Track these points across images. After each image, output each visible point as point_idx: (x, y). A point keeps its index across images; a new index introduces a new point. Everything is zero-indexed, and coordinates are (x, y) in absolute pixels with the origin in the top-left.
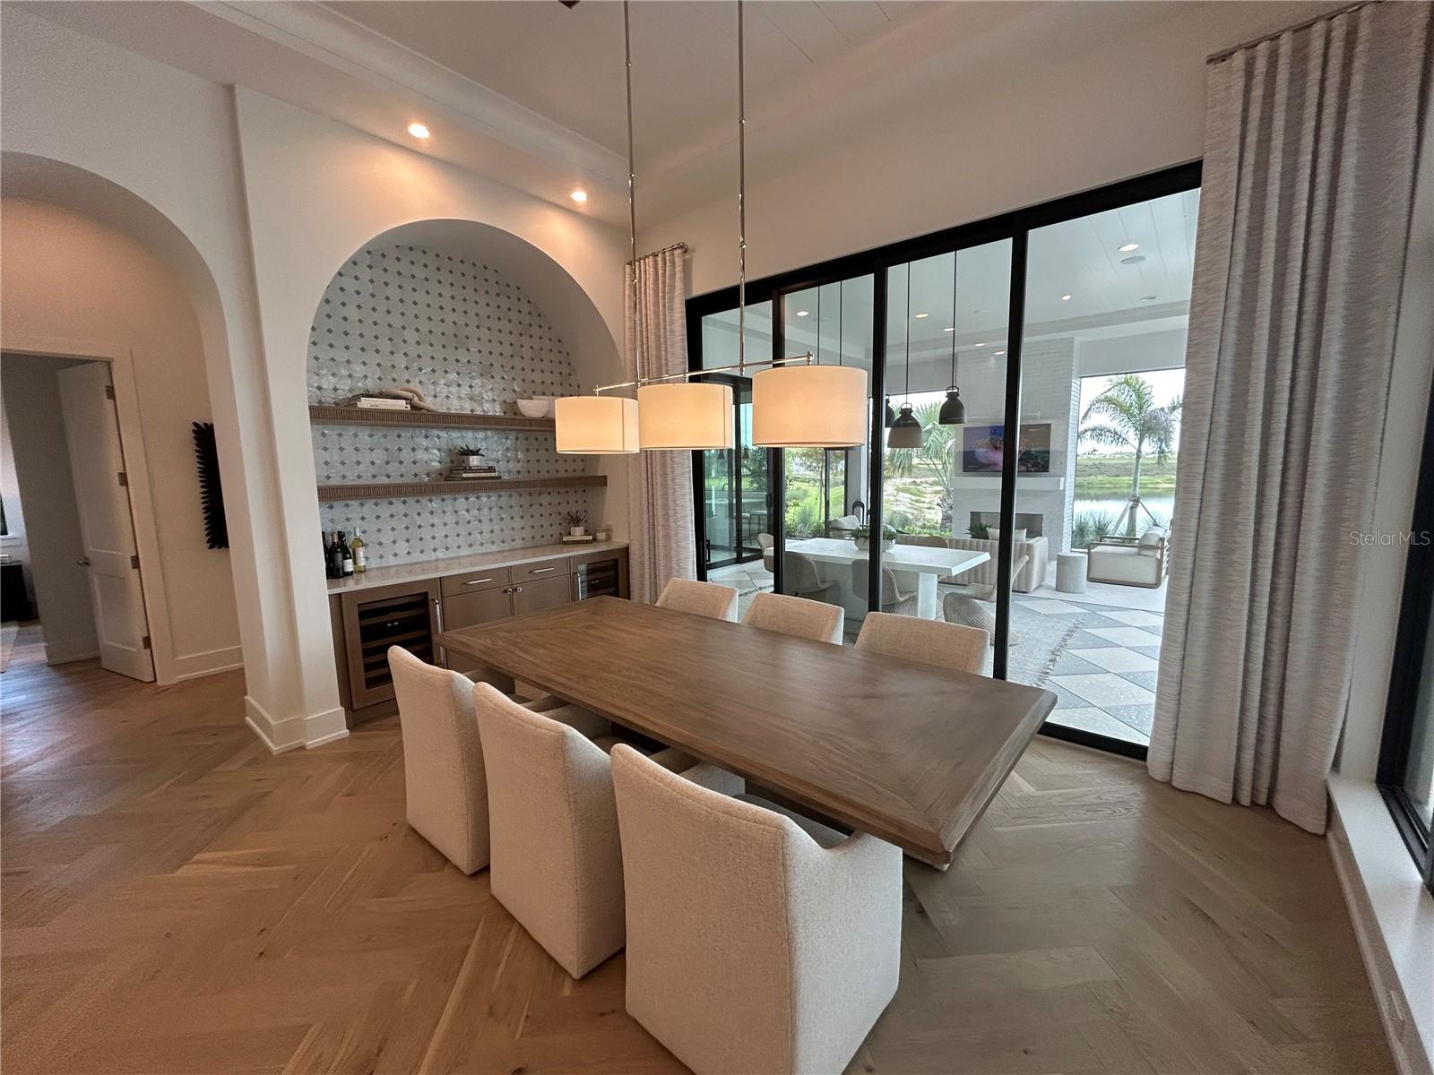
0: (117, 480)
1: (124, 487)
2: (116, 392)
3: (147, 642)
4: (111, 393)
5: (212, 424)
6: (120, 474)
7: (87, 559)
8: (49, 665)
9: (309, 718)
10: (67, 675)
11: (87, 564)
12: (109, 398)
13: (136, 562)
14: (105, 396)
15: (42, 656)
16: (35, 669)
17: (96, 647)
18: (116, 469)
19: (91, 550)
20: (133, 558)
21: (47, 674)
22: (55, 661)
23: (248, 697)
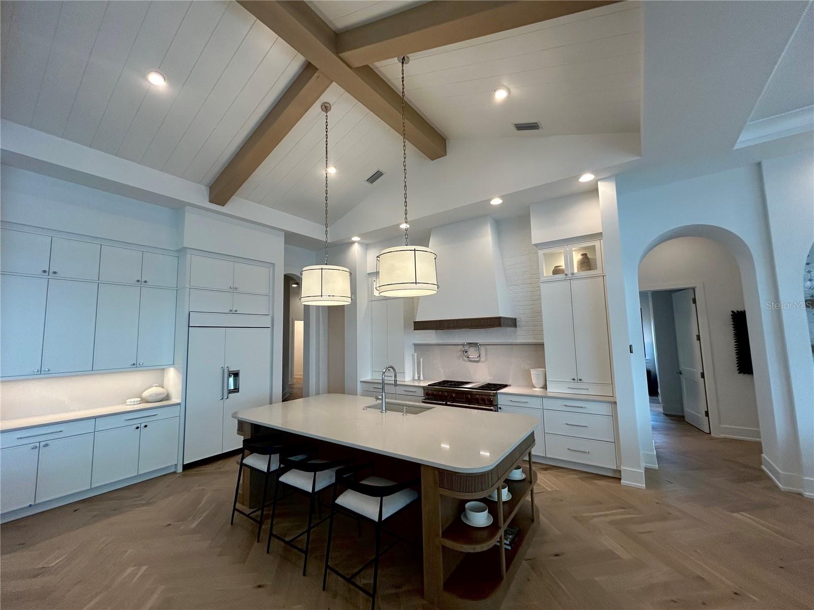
0: (695, 338)
1: (699, 341)
2: (697, 301)
3: (707, 414)
4: (694, 301)
5: (745, 311)
6: (697, 336)
7: (680, 371)
8: (664, 414)
9: (806, 478)
10: (671, 420)
11: (681, 374)
12: (693, 303)
13: (703, 376)
14: (692, 302)
15: (661, 410)
16: (659, 414)
17: (683, 410)
18: (695, 333)
19: (683, 367)
20: (701, 373)
21: (663, 417)
22: (667, 413)
23: (763, 455)
